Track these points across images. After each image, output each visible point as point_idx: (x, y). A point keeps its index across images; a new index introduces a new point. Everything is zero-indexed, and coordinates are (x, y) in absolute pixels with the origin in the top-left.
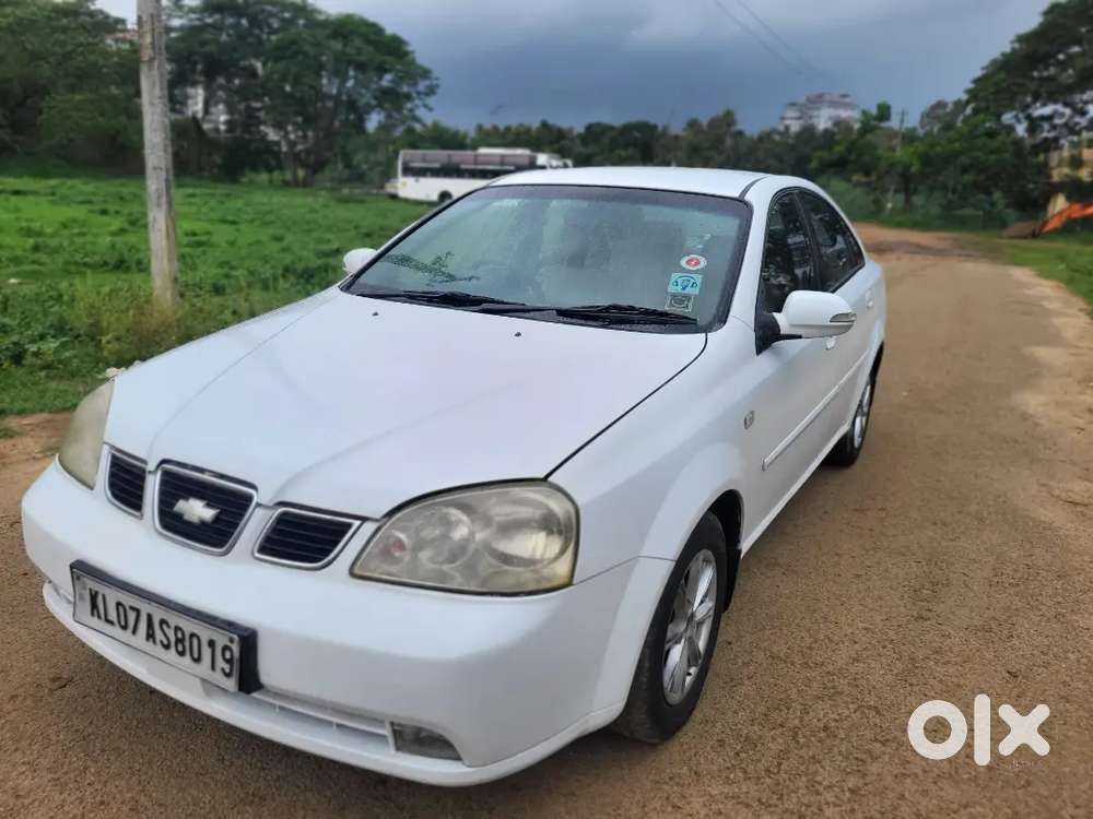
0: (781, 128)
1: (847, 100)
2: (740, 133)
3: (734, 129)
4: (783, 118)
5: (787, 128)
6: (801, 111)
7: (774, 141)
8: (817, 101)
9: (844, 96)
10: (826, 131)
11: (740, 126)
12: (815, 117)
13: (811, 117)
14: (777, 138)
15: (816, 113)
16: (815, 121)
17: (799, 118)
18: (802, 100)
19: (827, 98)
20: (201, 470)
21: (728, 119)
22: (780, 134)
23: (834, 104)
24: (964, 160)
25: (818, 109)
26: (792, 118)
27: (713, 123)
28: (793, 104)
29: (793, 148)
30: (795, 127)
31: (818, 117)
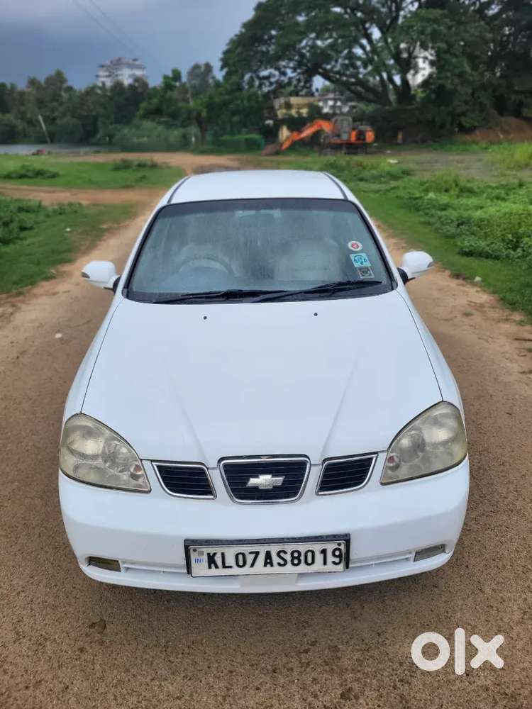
0: (100, 85)
1: (137, 63)
2: (70, 88)
3: (65, 85)
4: (97, 76)
5: (104, 84)
6: (108, 70)
7: (97, 94)
8: (118, 63)
9: (135, 60)
10: (130, 85)
11: (70, 83)
12: (120, 75)
13: (117, 75)
14: (99, 91)
15: (119, 72)
16: (120, 78)
17: (109, 76)
18: (108, 63)
19: (123, 61)
20: (258, 457)
21: (59, 78)
22: (100, 88)
23: (131, 66)
24: (232, 106)
25: (121, 69)
26: (104, 77)
27: (48, 80)
28: (102, 66)
29: (111, 98)
30: (109, 83)
31: (122, 75)
